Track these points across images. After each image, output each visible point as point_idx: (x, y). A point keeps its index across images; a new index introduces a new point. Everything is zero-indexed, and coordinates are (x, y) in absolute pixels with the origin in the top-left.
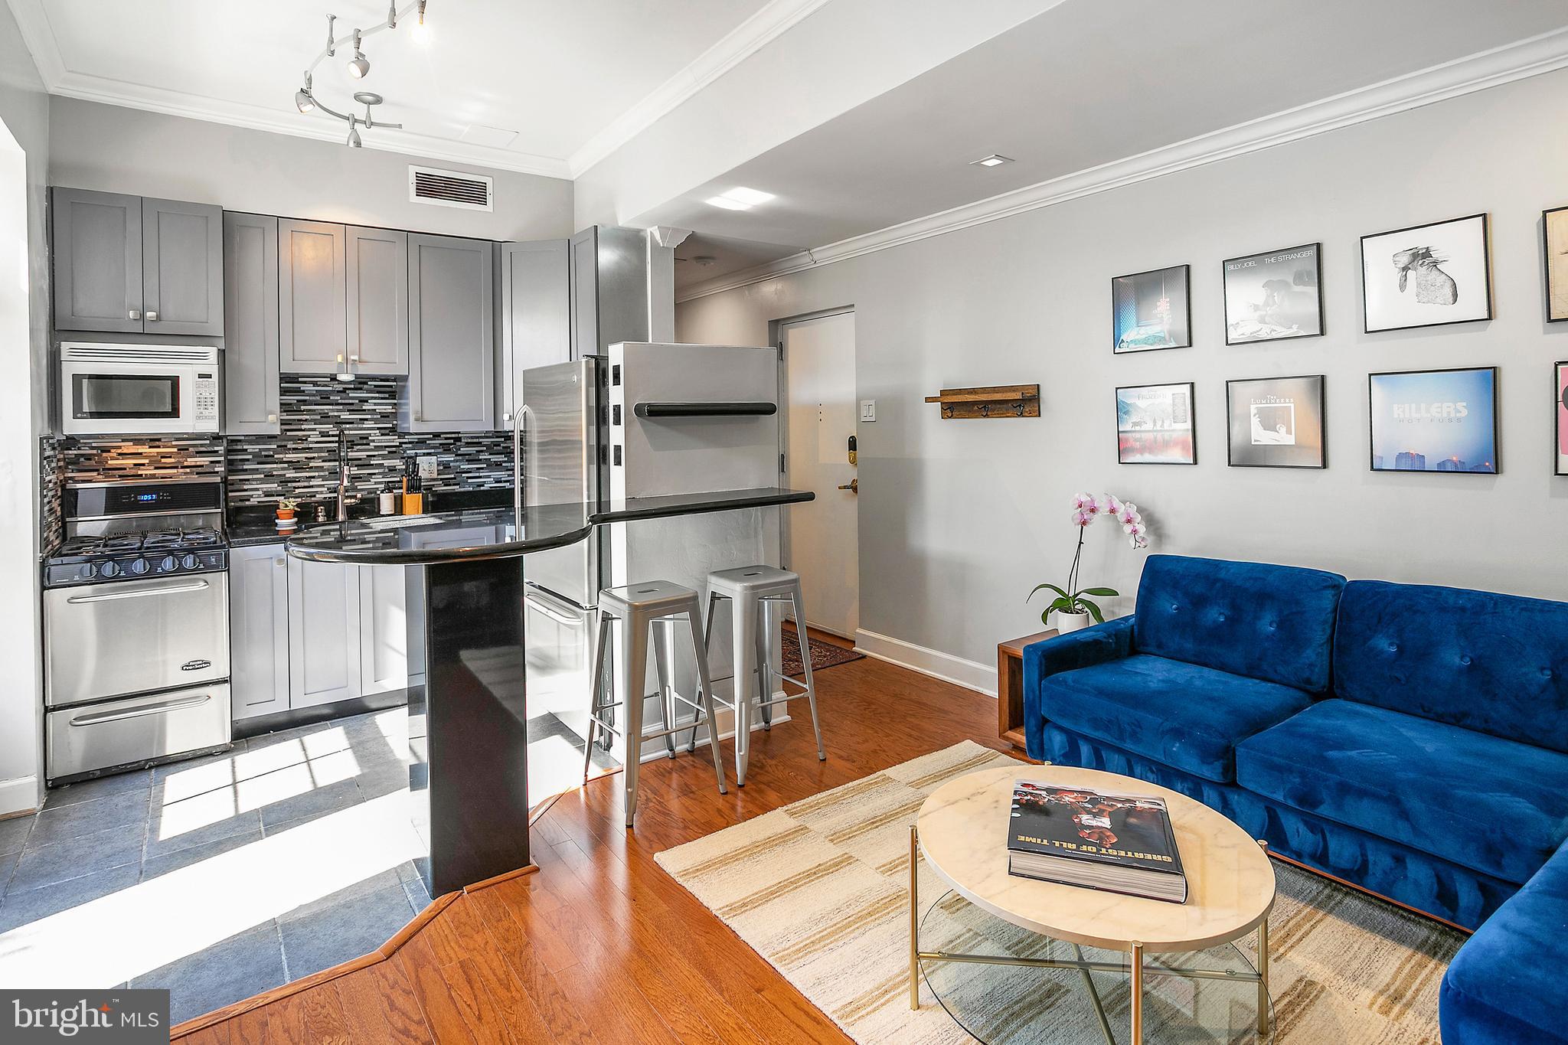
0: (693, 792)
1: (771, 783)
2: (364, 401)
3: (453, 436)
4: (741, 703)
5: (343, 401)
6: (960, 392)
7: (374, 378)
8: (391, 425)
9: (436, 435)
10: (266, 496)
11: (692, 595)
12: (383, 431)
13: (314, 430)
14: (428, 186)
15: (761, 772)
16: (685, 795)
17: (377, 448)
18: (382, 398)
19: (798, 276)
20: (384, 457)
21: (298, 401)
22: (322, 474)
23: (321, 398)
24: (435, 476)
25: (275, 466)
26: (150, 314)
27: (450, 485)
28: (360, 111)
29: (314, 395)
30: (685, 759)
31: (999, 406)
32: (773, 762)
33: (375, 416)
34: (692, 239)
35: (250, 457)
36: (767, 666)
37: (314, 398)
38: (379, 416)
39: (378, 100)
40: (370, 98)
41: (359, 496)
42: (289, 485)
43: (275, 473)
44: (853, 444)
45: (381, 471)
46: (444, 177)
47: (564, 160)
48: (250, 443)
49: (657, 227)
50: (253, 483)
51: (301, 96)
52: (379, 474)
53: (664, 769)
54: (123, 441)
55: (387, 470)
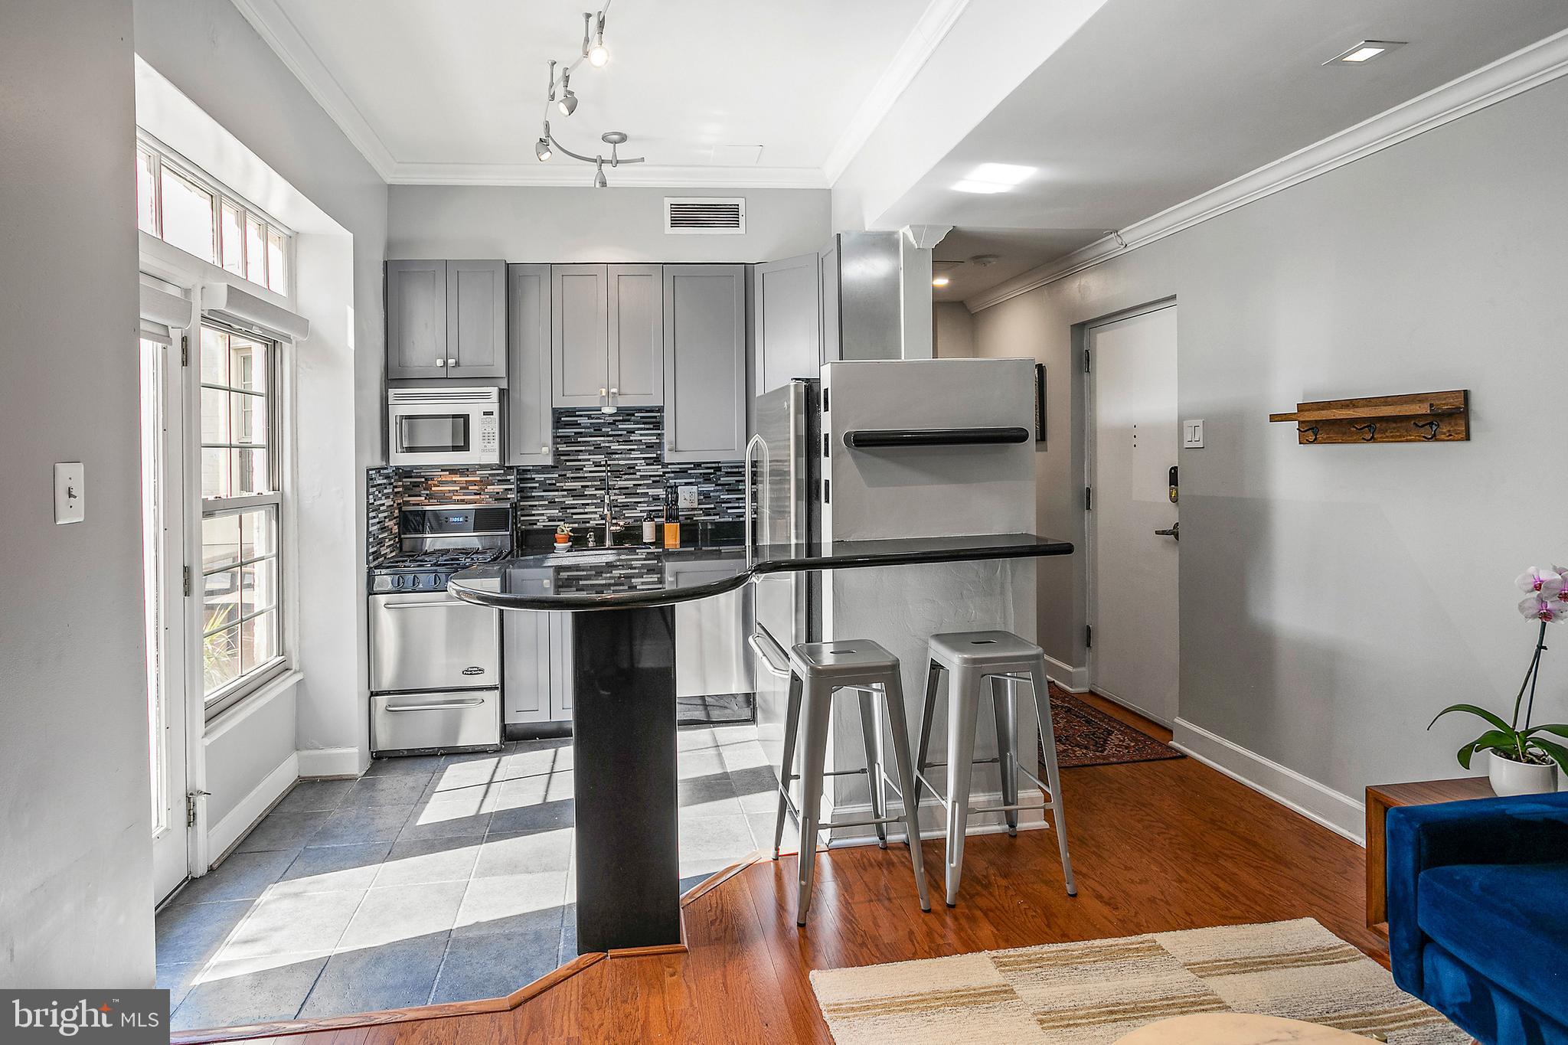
0: (889, 899)
1: (991, 911)
2: (631, 432)
3: (714, 465)
4: (954, 802)
5: (614, 433)
6: (1327, 405)
7: (640, 410)
8: (655, 455)
9: (698, 465)
10: (549, 521)
11: (889, 664)
12: (648, 461)
13: (589, 460)
14: (686, 216)
15: (984, 892)
16: (879, 900)
17: (643, 477)
18: (648, 429)
19: (1108, 264)
20: (648, 486)
21: (575, 433)
22: (595, 501)
23: (595, 430)
24: (695, 505)
25: (556, 493)
26: (451, 362)
27: (710, 515)
28: (606, 151)
29: (589, 428)
30: (897, 852)
31: (1394, 425)
32: (1003, 882)
33: (641, 447)
34: (954, 235)
35: (537, 485)
36: (1011, 757)
37: (589, 430)
38: (645, 447)
39: (623, 138)
40: (616, 137)
41: (622, 523)
42: (568, 511)
43: (556, 500)
44: (1174, 477)
45: (646, 499)
46: (698, 205)
47: (818, 168)
48: (538, 472)
49: (908, 226)
50: (540, 508)
51: (540, 145)
52: (644, 502)
53: (869, 860)
54: (442, 471)
55: (651, 499)
